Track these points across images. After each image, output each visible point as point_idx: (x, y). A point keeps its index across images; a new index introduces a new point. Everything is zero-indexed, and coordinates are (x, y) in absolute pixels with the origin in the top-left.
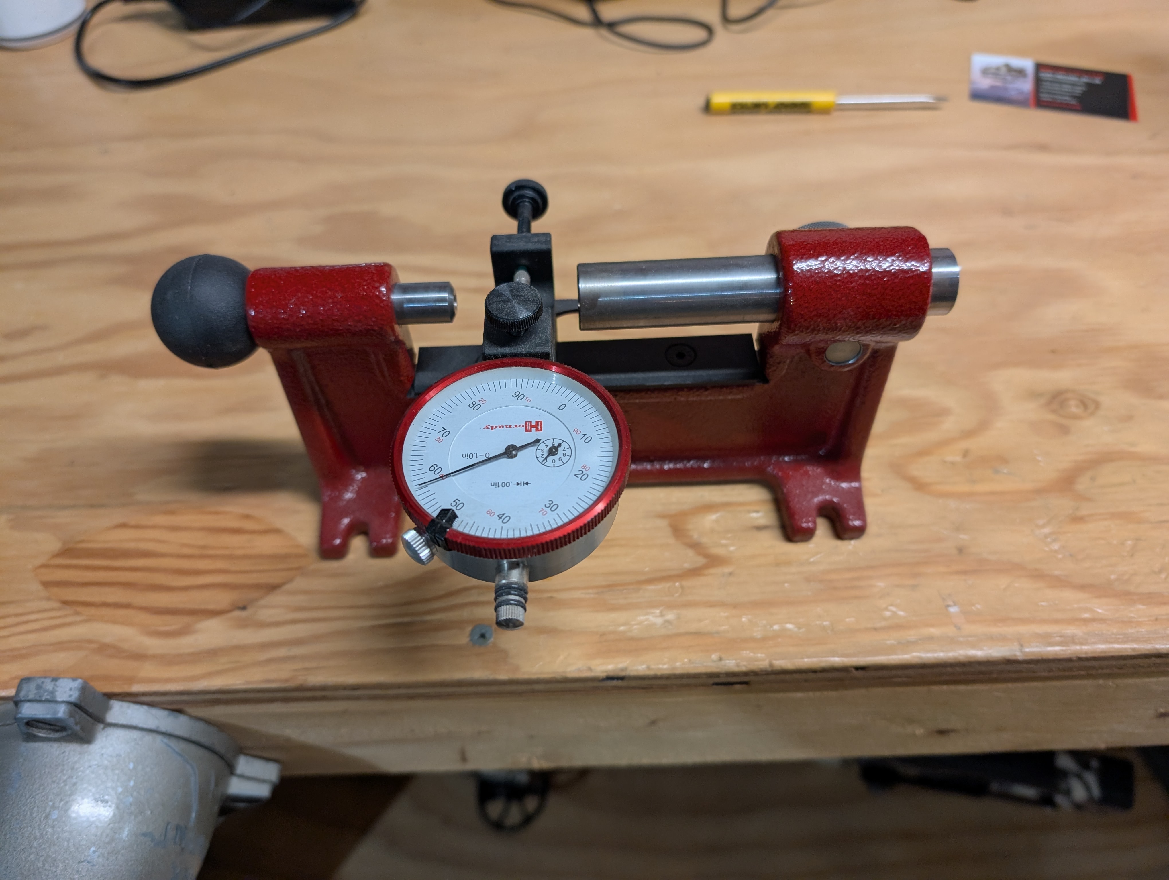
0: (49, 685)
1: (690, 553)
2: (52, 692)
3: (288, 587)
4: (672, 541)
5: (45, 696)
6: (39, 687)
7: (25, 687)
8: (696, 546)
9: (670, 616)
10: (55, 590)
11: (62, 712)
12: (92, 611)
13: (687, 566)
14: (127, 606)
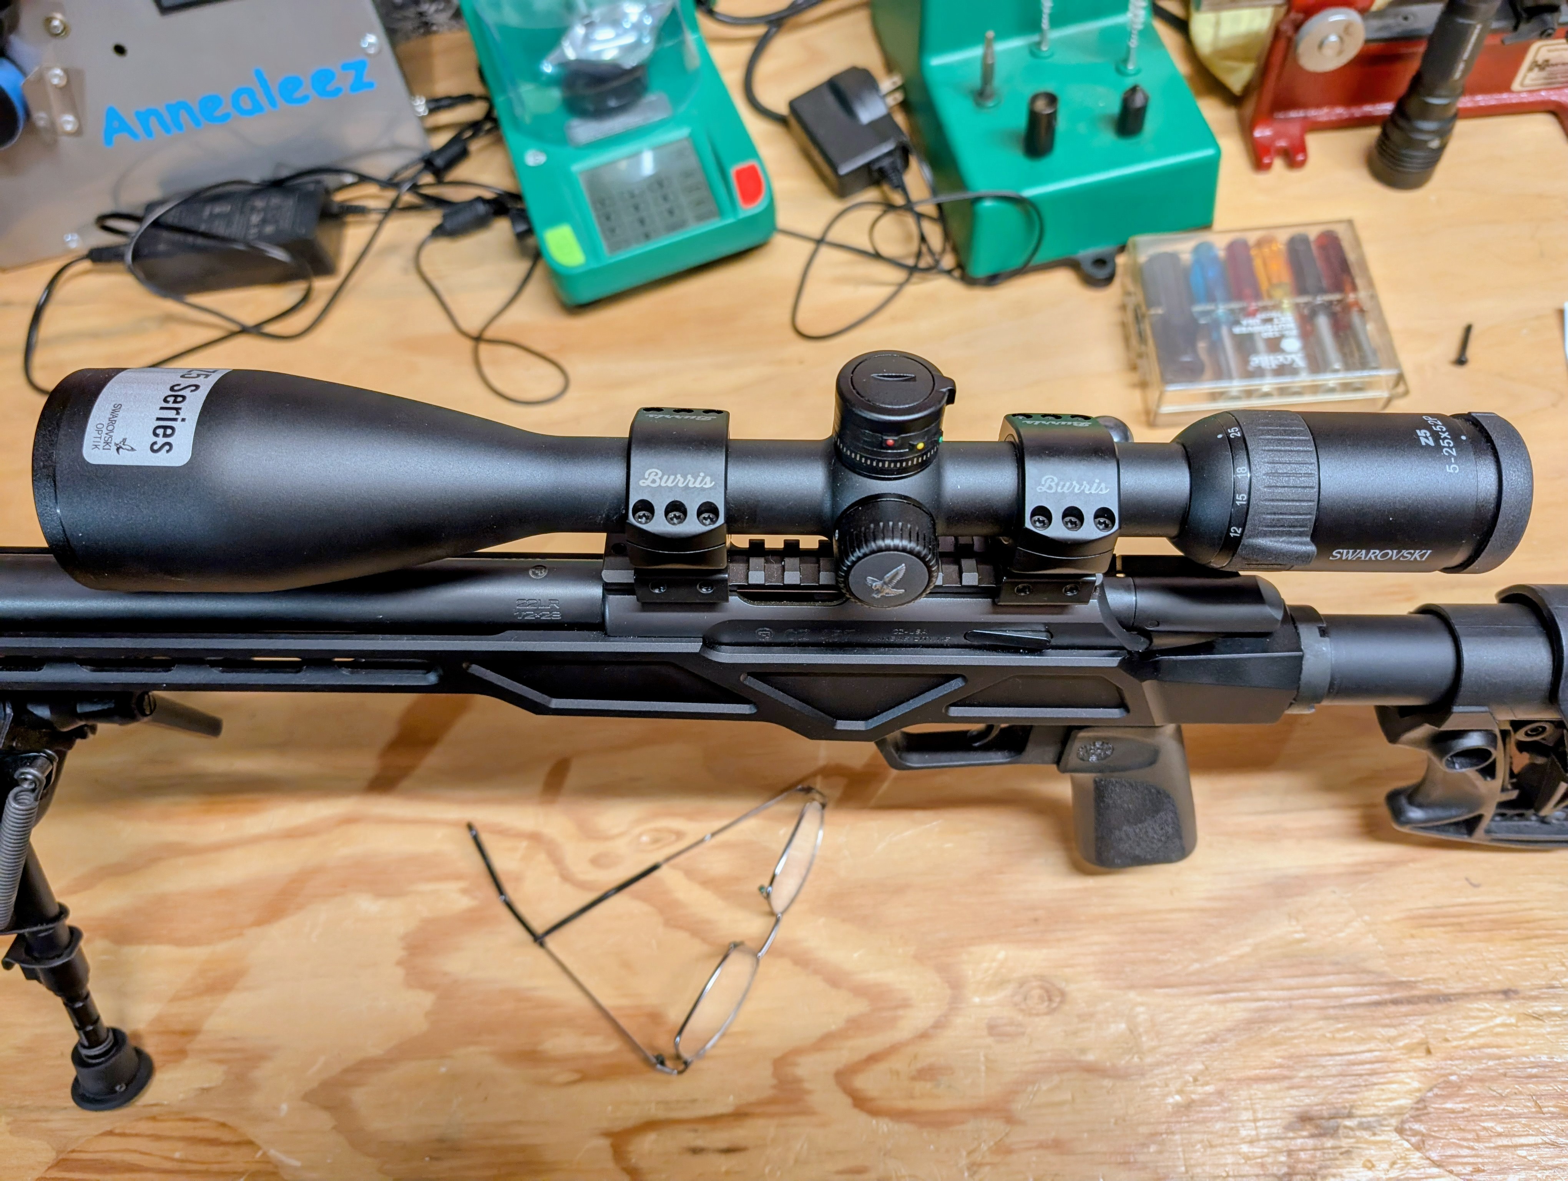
4: (611, 1165)
8: (633, 1173)
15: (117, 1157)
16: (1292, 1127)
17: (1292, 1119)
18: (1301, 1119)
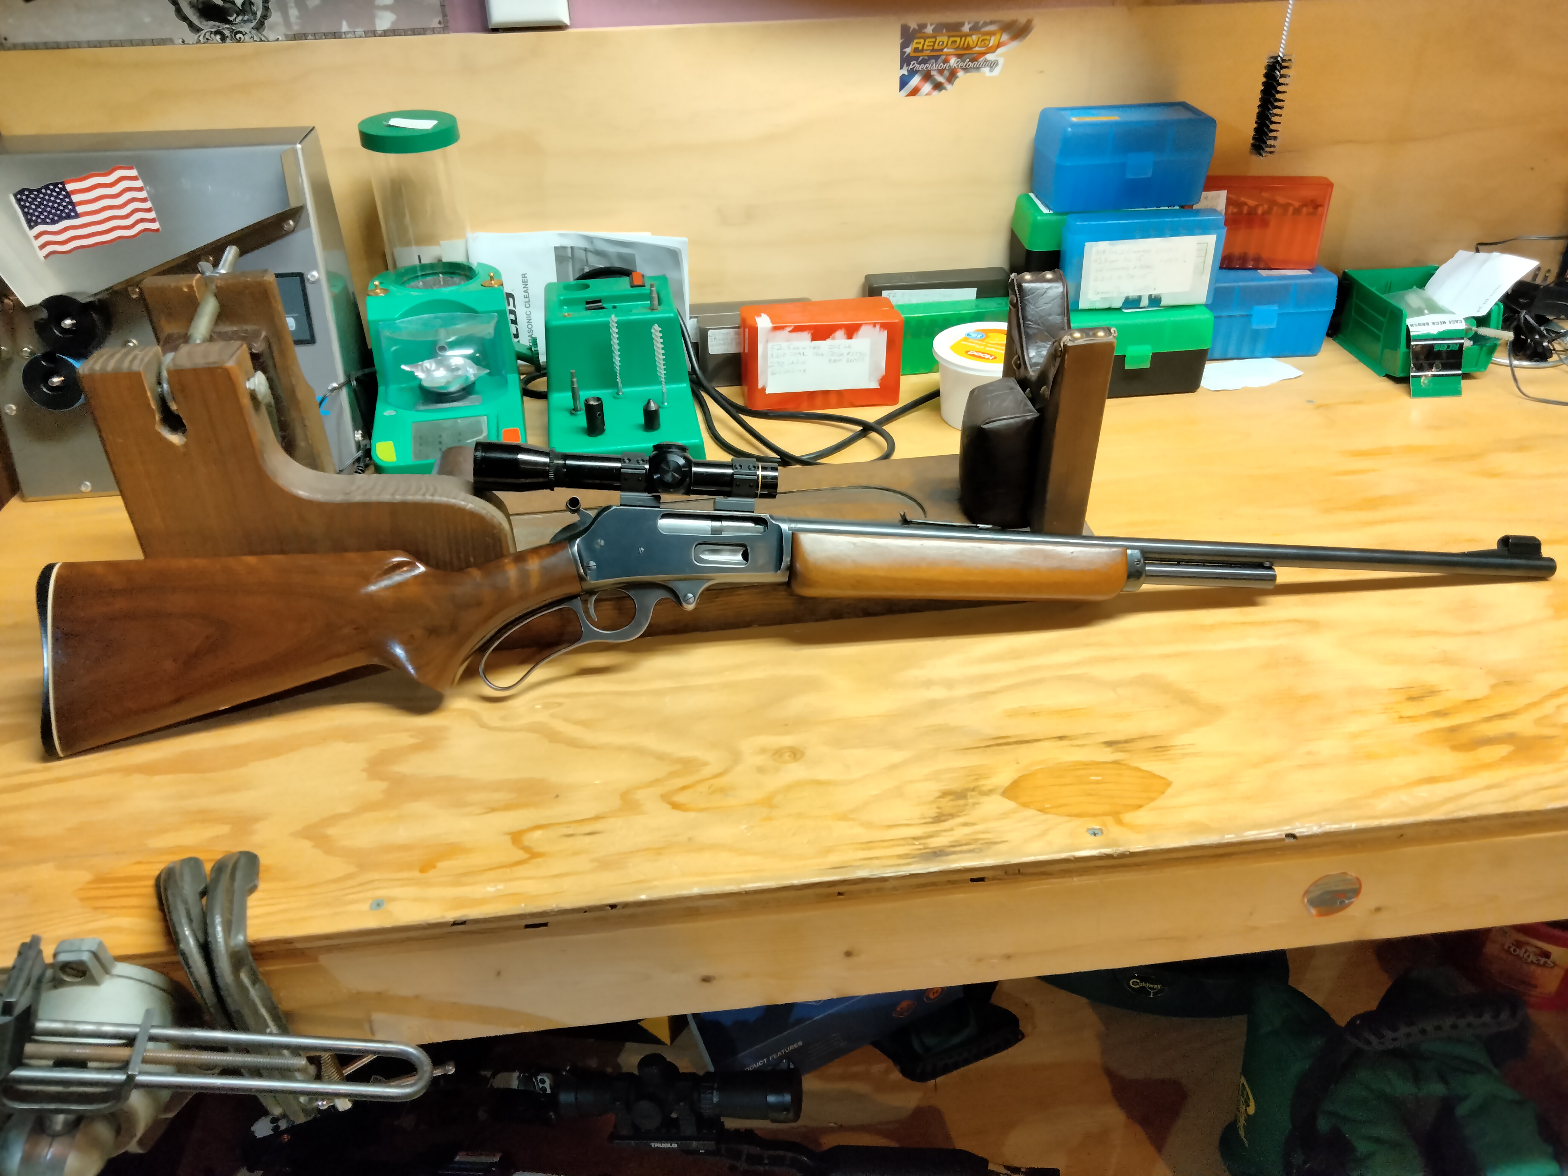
1: (520, 852)
4: (511, 847)
8: (526, 849)
9: (500, 887)
10: (88, 902)
13: (518, 860)
15: (144, 874)
16: (939, 797)
17: (938, 794)
18: (945, 794)
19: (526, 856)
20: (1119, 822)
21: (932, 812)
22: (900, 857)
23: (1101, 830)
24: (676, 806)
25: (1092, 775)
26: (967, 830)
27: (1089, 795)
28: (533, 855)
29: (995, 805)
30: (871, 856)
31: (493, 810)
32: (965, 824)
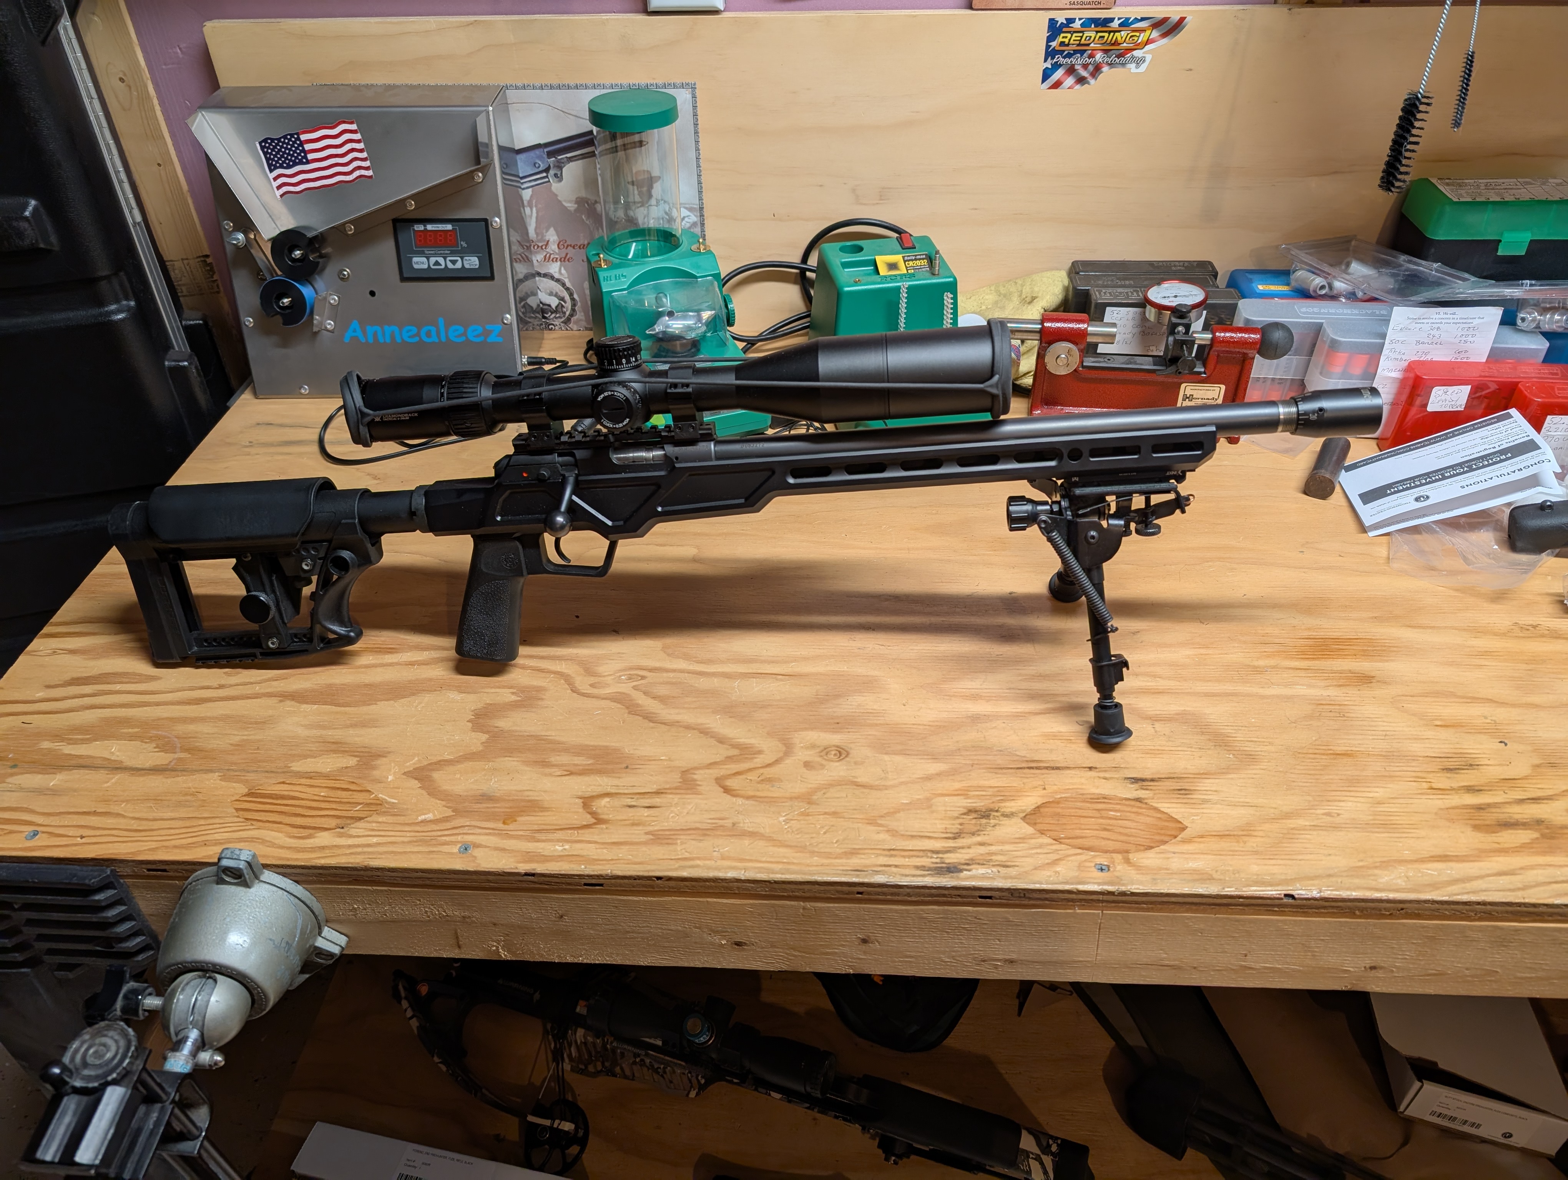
0: (237, 852)
1: (589, 816)
2: (239, 855)
3: (368, 819)
4: (581, 810)
5: (235, 857)
6: (232, 852)
7: (226, 852)
8: (593, 814)
9: (567, 847)
10: (241, 813)
11: (242, 865)
12: (261, 824)
13: (585, 823)
14: (280, 823)
15: (286, 793)
16: (964, 814)
17: (965, 811)
18: (970, 811)
19: (594, 821)
20: (1127, 861)
21: (955, 828)
22: (917, 867)
23: (1108, 866)
24: (727, 790)
25: (1111, 811)
26: (982, 850)
27: (1105, 830)
28: (600, 821)
29: (1015, 828)
30: (890, 863)
31: (571, 773)
32: (982, 844)
